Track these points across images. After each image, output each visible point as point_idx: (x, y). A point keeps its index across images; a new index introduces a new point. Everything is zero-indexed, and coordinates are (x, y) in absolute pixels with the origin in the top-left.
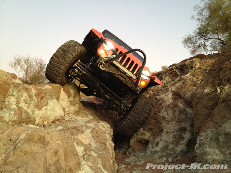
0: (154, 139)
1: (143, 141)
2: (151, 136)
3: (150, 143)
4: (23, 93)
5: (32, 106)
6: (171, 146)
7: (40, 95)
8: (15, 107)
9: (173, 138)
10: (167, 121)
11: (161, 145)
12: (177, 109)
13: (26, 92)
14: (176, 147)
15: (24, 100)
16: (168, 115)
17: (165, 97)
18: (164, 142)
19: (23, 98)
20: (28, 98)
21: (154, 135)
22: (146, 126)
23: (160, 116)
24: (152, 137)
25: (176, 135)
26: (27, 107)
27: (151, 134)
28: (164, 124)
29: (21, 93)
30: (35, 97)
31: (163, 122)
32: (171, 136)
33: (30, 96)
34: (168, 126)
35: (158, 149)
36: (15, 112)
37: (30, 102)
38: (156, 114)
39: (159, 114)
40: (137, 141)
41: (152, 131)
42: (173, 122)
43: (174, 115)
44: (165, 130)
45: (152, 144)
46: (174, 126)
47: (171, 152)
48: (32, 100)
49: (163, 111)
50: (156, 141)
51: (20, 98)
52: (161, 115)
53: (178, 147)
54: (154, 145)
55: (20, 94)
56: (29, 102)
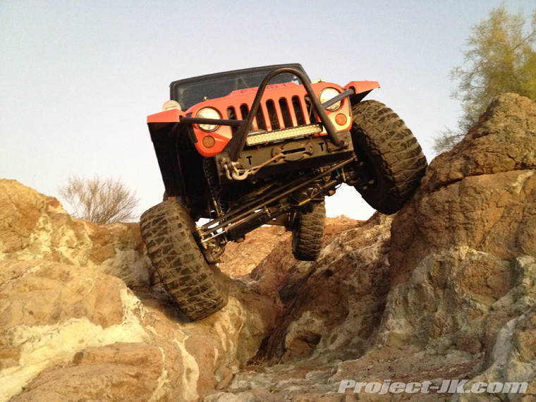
0: (330, 330)
1: (310, 339)
2: (325, 326)
3: (322, 339)
4: (65, 229)
5: (81, 253)
6: (355, 340)
7: (101, 238)
8: (48, 249)
9: (363, 324)
10: (358, 294)
11: (341, 339)
12: (380, 270)
13: (73, 228)
14: (365, 341)
15: (67, 241)
16: (360, 282)
17: (365, 252)
18: (346, 333)
19: (66, 238)
20: (75, 239)
21: (331, 324)
22: (317, 307)
23: (344, 285)
24: (325, 328)
25: (369, 317)
26: (73, 253)
27: (325, 322)
28: (352, 300)
29: (63, 229)
30: (89, 240)
31: (351, 297)
32: (359, 320)
33: (79, 237)
34: (357, 304)
35: (332, 347)
36: (45, 257)
37: (79, 247)
38: (339, 283)
39: (344, 281)
40: (298, 338)
41: (328, 316)
42: (368, 296)
43: (373, 281)
44: (351, 312)
45: (324, 341)
46: (368, 302)
47: (354, 351)
48: (82, 244)
49: (352, 276)
50: (332, 335)
51: (60, 238)
52: (347, 282)
53: (368, 340)
54: (329, 342)
55: (60, 230)
56: (76, 246)
